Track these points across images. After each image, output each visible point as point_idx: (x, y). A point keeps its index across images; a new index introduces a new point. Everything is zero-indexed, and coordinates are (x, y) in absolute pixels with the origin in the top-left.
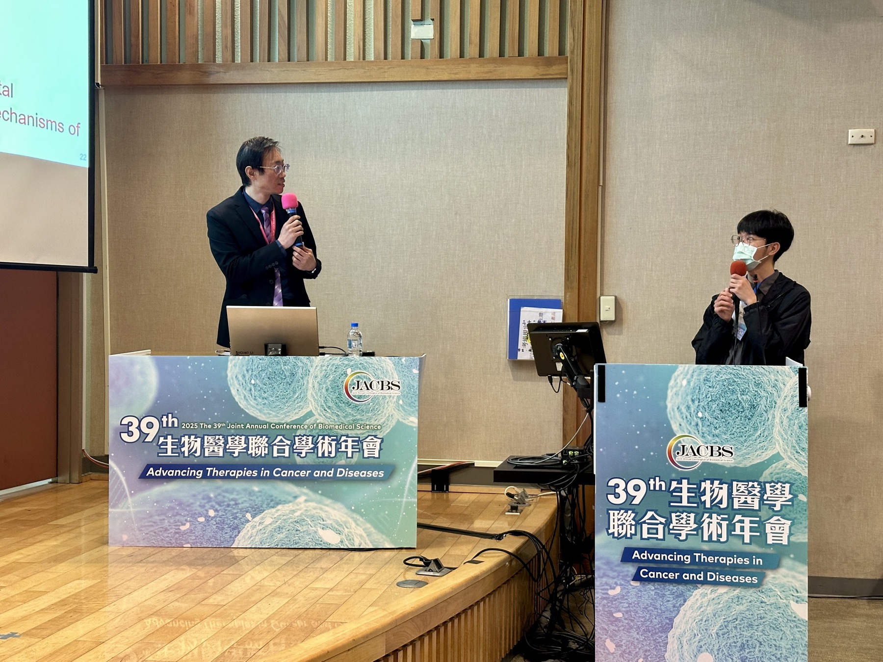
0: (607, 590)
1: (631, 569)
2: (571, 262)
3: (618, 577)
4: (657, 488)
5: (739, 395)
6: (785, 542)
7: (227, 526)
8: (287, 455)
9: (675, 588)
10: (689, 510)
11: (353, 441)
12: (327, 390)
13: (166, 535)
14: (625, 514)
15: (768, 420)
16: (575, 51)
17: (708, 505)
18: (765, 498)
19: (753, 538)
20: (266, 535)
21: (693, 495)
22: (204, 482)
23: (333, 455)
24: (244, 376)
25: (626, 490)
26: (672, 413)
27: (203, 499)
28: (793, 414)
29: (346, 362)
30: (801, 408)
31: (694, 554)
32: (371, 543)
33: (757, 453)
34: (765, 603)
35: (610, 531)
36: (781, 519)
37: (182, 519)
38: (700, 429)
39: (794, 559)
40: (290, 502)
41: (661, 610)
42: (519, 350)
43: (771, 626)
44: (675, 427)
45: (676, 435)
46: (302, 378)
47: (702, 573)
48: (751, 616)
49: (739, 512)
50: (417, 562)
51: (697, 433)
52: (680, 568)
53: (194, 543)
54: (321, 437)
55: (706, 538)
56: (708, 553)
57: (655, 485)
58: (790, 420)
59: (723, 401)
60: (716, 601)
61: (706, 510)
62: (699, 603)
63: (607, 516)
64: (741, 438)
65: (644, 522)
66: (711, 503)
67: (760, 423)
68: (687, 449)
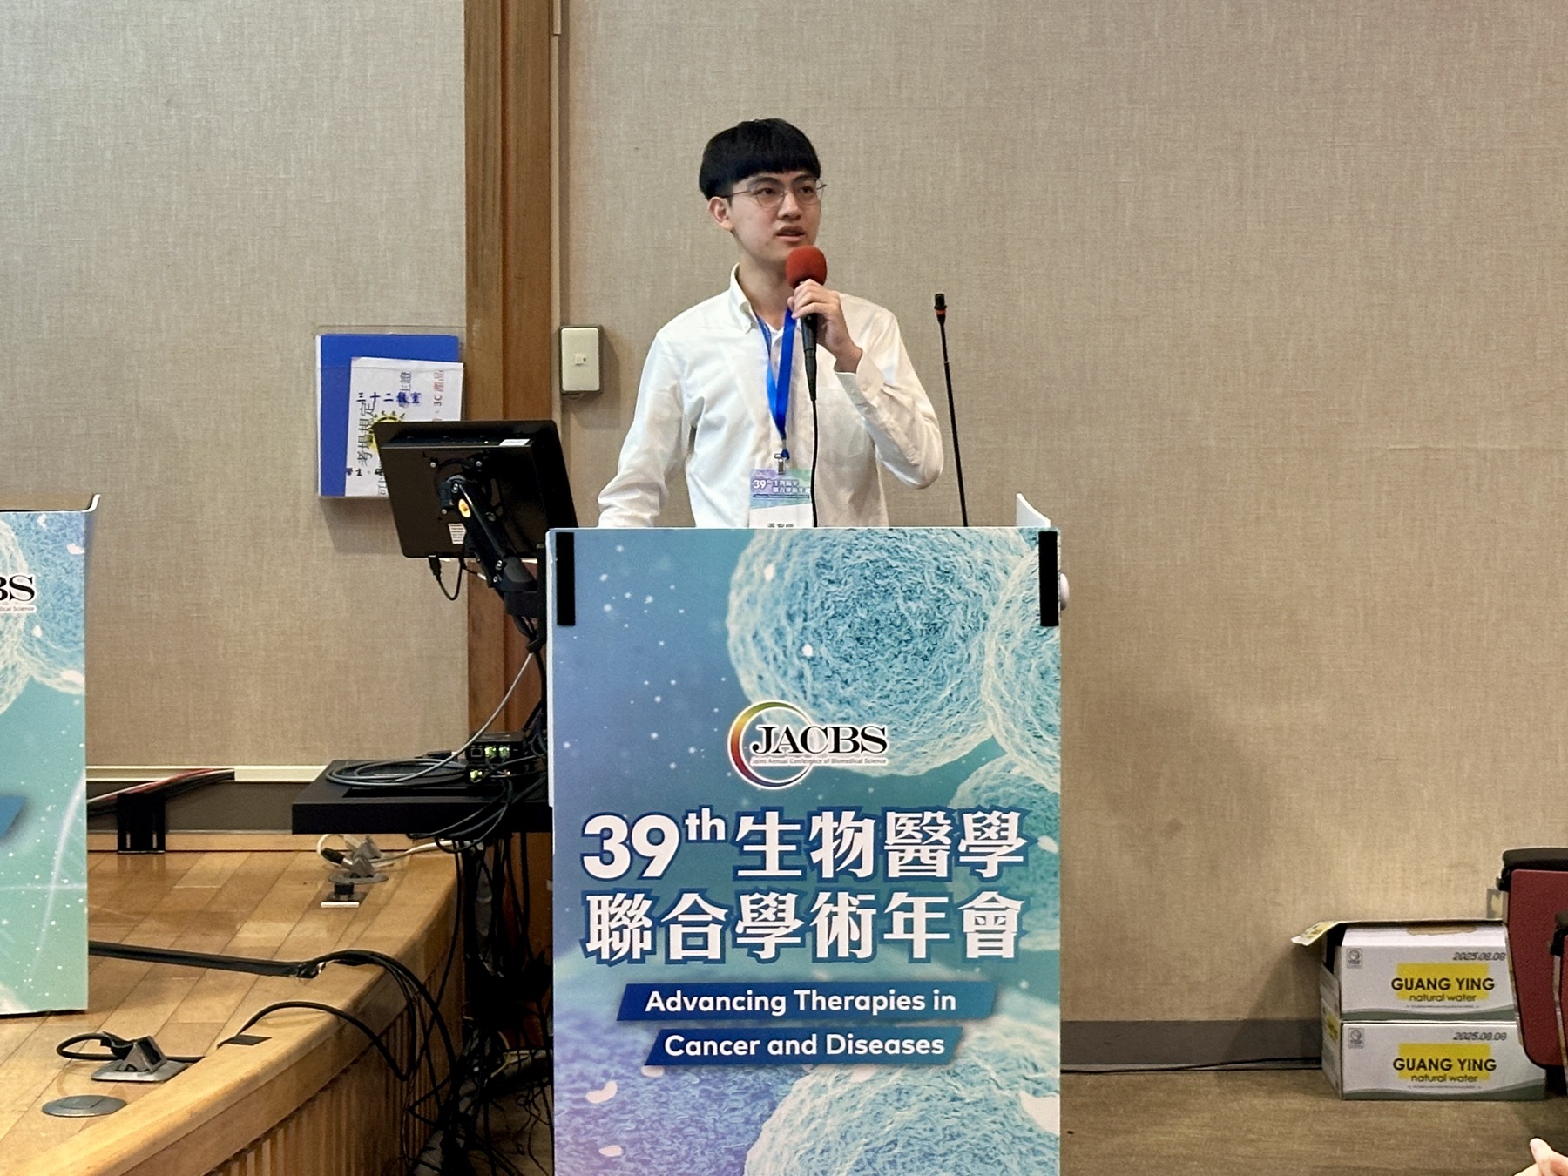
0: (585, 1091)
2: (481, 237)
3: (610, 1058)
4: (706, 836)
5: (900, 601)
6: (1008, 953)
9: (750, 1078)
10: (781, 885)
14: (627, 902)
15: (968, 661)
17: (828, 873)
18: (962, 848)
19: (933, 946)
21: (793, 848)
25: (628, 843)
28: (1025, 643)
30: (1044, 630)
31: (796, 992)
33: (943, 740)
34: (961, 1099)
35: (591, 947)
36: (998, 898)
38: (808, 687)
39: (1030, 992)
41: (715, 1131)
42: (350, 471)
43: (975, 1155)
44: (747, 683)
45: (749, 703)
47: (814, 1036)
48: (927, 1134)
49: (901, 885)
50: (95, 1047)
51: (801, 695)
52: (761, 1027)
55: (823, 953)
56: (826, 989)
57: (699, 828)
58: (1020, 658)
59: (864, 616)
60: (846, 1103)
61: (823, 885)
62: (806, 1111)
63: (583, 908)
64: (905, 706)
65: (675, 921)
66: (835, 868)
67: (951, 667)
68: (777, 736)
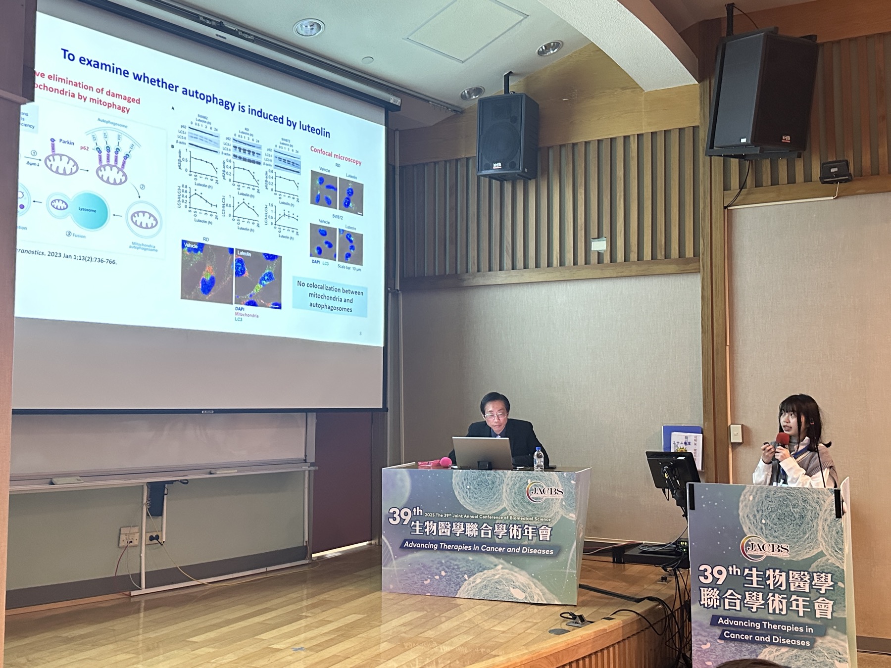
0: (701, 645)
1: (718, 631)
3: (708, 636)
4: (735, 573)
5: (791, 508)
6: (829, 617)
7: (453, 583)
8: (490, 536)
9: (750, 646)
10: (758, 590)
11: (532, 529)
12: (515, 494)
13: (415, 586)
14: (712, 591)
15: (813, 527)
16: (705, 253)
17: (772, 587)
18: (813, 583)
19: (806, 613)
20: (477, 590)
21: (761, 579)
22: (438, 552)
23: (519, 538)
24: (463, 483)
25: (712, 573)
26: (743, 520)
27: (438, 563)
28: (831, 523)
29: (527, 475)
30: (837, 519)
31: (763, 622)
32: (545, 599)
33: (806, 551)
34: (816, 661)
35: (702, 603)
36: (826, 600)
37: (426, 576)
38: (764, 532)
39: (837, 630)
40: (492, 568)
44: (746, 530)
45: (746, 536)
46: (499, 485)
47: (769, 636)
49: (794, 593)
51: (762, 534)
52: (752, 632)
53: (432, 593)
54: (511, 525)
55: (771, 611)
56: (772, 623)
57: (733, 571)
58: (830, 527)
59: (780, 512)
61: (771, 591)
63: (699, 591)
64: (794, 540)
65: (726, 597)
66: (774, 586)
67: (808, 529)
68: (755, 546)
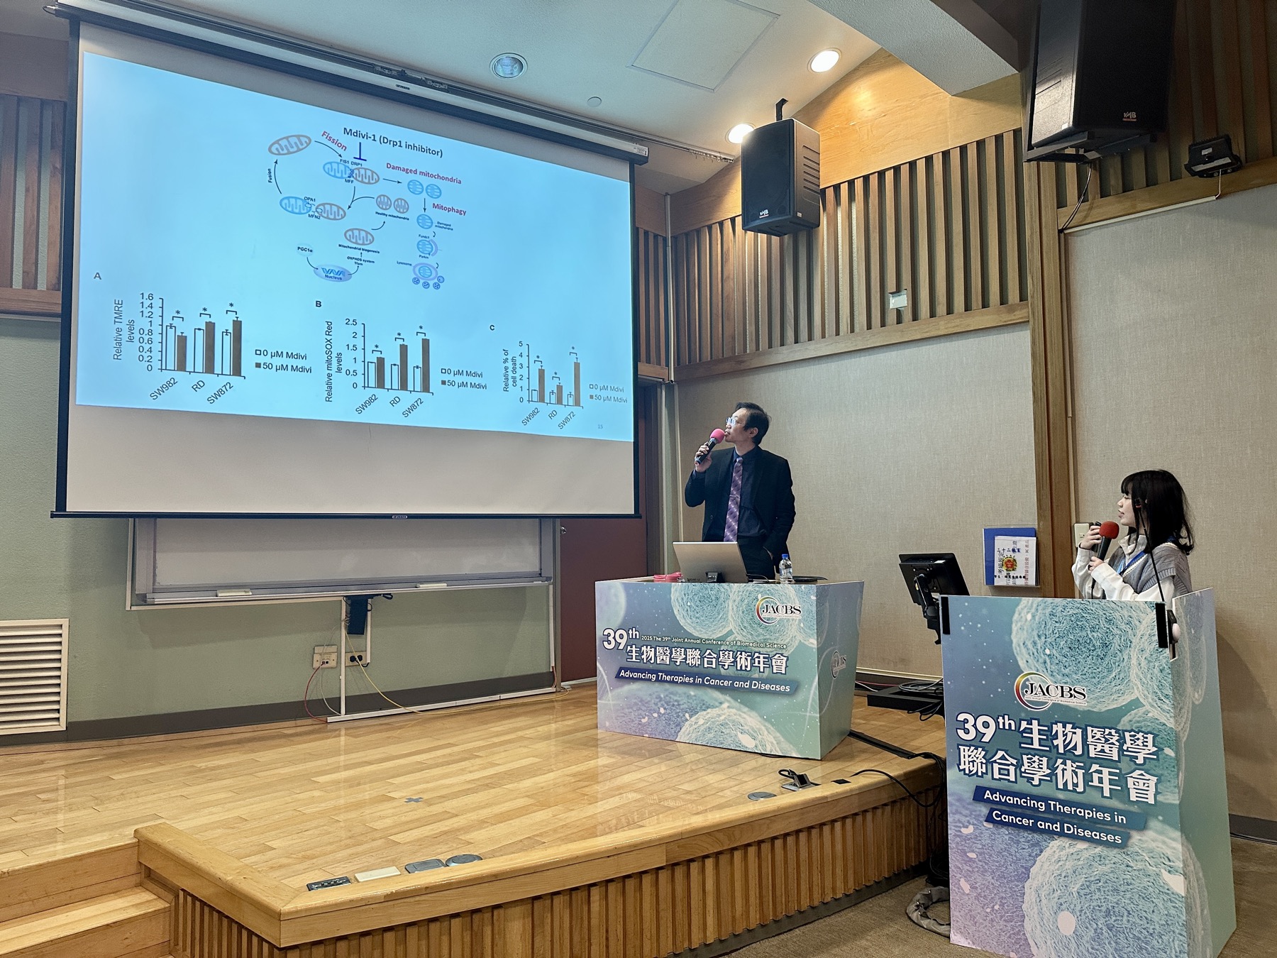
0: (960, 827)
1: (983, 810)
3: (970, 815)
4: (1007, 727)
5: (1089, 632)
6: (1151, 801)
7: (672, 723)
8: (714, 666)
9: (1030, 836)
10: (1041, 753)
11: (764, 658)
12: (743, 612)
13: (632, 725)
14: (975, 751)
15: (1123, 661)
17: (1061, 750)
18: (1125, 748)
19: (1113, 792)
20: (700, 733)
21: (1045, 737)
22: (657, 684)
23: (748, 669)
24: (683, 600)
25: (975, 726)
26: (1018, 648)
27: (656, 698)
28: (1152, 655)
29: (757, 589)
30: (1161, 649)
31: (1050, 802)
32: (781, 750)
33: (1113, 697)
34: (1132, 867)
35: (961, 767)
36: (1144, 774)
37: (643, 713)
38: (1048, 668)
39: (1163, 822)
40: (717, 707)
41: (1016, 856)
42: (996, 576)
43: (1140, 895)
44: (1022, 664)
45: (1023, 672)
46: (724, 602)
47: (1058, 823)
48: (1116, 880)
49: (1095, 761)
51: (1045, 671)
52: (1033, 814)
53: (651, 734)
54: (739, 653)
55: (1061, 786)
56: (1064, 803)
57: (1004, 723)
58: (1149, 662)
59: (1072, 638)
60: (1075, 857)
61: (1059, 756)
62: (1056, 856)
63: (958, 751)
64: (1093, 680)
65: (995, 762)
66: (1064, 748)
67: (1115, 663)
68: (1035, 687)
